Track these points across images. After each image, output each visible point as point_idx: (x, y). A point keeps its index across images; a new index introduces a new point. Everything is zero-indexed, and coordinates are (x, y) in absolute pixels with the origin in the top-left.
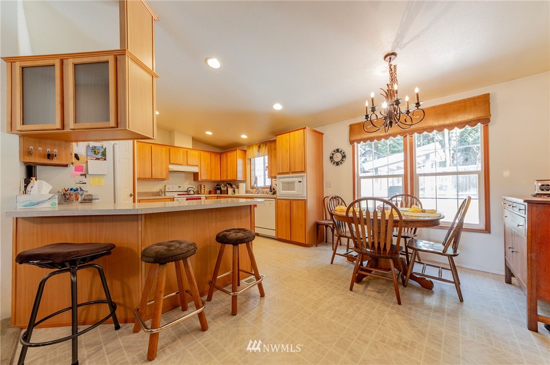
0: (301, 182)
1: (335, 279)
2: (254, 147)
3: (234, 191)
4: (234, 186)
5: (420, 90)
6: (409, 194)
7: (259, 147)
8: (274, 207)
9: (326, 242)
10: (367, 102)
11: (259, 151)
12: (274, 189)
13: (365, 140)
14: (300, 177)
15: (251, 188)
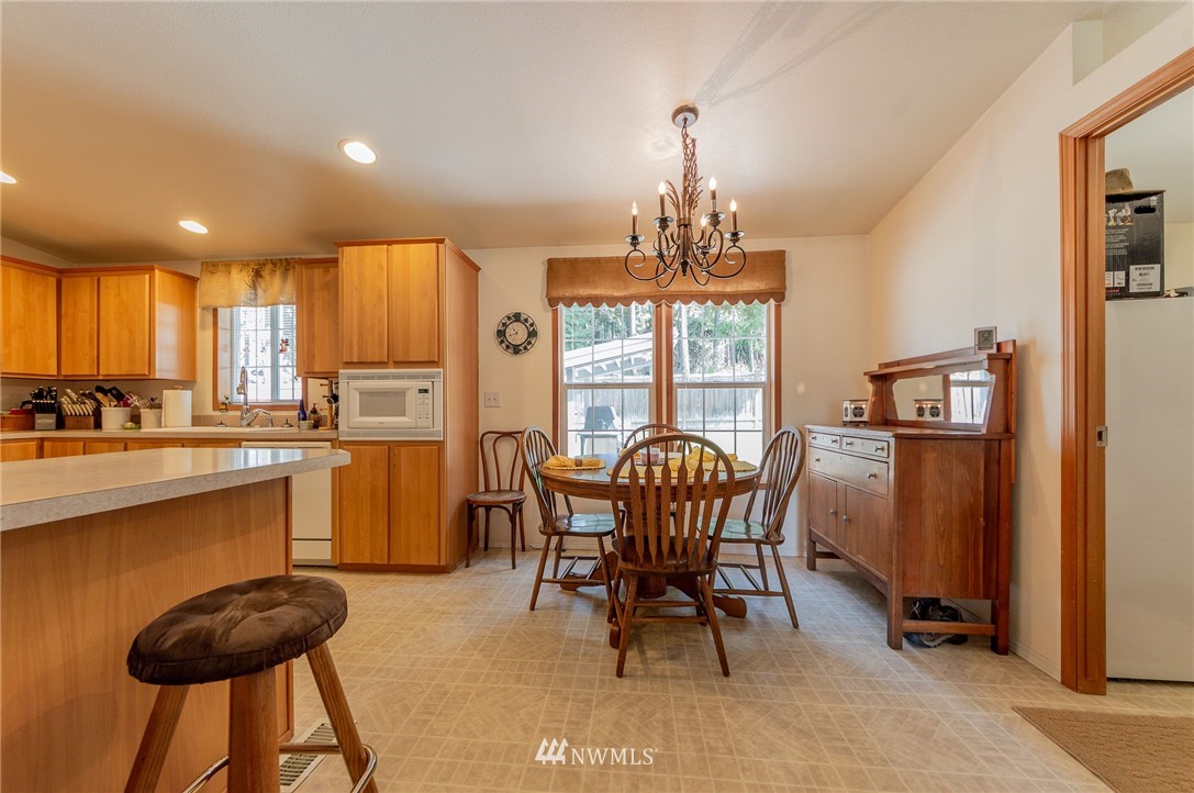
0: (426, 391)
1: (566, 654)
2: (235, 271)
3: (136, 419)
4: (135, 400)
5: (739, 206)
6: (664, 422)
7: (258, 274)
9: (486, 548)
10: (634, 205)
11: (254, 288)
12: (314, 411)
13: (583, 301)
14: (425, 377)
15: (217, 408)
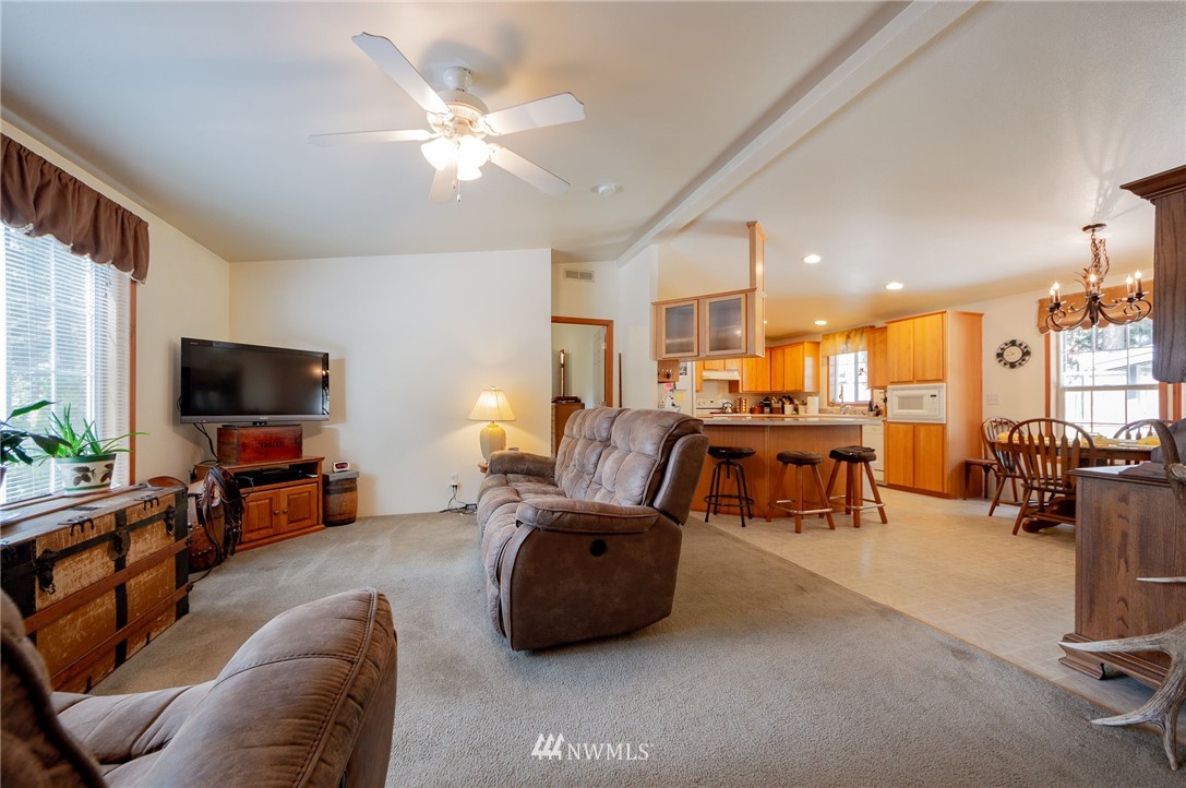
0: (936, 395)
2: (837, 337)
3: (796, 410)
4: (796, 402)
7: (848, 337)
8: (882, 436)
11: (846, 344)
12: (877, 407)
13: (1072, 326)
14: (935, 388)
15: (828, 405)
